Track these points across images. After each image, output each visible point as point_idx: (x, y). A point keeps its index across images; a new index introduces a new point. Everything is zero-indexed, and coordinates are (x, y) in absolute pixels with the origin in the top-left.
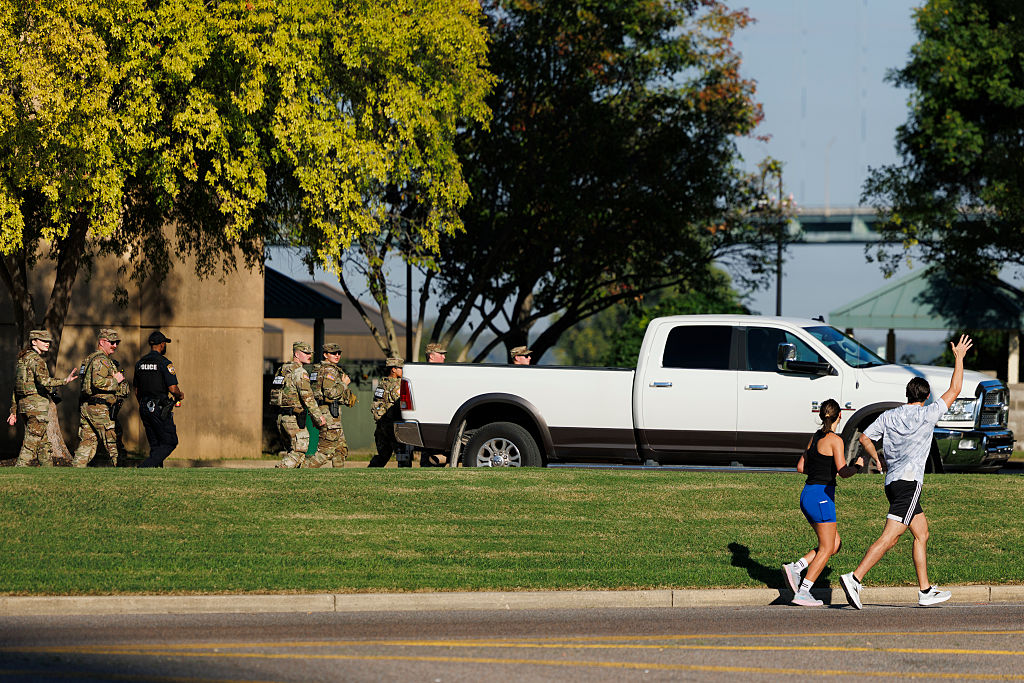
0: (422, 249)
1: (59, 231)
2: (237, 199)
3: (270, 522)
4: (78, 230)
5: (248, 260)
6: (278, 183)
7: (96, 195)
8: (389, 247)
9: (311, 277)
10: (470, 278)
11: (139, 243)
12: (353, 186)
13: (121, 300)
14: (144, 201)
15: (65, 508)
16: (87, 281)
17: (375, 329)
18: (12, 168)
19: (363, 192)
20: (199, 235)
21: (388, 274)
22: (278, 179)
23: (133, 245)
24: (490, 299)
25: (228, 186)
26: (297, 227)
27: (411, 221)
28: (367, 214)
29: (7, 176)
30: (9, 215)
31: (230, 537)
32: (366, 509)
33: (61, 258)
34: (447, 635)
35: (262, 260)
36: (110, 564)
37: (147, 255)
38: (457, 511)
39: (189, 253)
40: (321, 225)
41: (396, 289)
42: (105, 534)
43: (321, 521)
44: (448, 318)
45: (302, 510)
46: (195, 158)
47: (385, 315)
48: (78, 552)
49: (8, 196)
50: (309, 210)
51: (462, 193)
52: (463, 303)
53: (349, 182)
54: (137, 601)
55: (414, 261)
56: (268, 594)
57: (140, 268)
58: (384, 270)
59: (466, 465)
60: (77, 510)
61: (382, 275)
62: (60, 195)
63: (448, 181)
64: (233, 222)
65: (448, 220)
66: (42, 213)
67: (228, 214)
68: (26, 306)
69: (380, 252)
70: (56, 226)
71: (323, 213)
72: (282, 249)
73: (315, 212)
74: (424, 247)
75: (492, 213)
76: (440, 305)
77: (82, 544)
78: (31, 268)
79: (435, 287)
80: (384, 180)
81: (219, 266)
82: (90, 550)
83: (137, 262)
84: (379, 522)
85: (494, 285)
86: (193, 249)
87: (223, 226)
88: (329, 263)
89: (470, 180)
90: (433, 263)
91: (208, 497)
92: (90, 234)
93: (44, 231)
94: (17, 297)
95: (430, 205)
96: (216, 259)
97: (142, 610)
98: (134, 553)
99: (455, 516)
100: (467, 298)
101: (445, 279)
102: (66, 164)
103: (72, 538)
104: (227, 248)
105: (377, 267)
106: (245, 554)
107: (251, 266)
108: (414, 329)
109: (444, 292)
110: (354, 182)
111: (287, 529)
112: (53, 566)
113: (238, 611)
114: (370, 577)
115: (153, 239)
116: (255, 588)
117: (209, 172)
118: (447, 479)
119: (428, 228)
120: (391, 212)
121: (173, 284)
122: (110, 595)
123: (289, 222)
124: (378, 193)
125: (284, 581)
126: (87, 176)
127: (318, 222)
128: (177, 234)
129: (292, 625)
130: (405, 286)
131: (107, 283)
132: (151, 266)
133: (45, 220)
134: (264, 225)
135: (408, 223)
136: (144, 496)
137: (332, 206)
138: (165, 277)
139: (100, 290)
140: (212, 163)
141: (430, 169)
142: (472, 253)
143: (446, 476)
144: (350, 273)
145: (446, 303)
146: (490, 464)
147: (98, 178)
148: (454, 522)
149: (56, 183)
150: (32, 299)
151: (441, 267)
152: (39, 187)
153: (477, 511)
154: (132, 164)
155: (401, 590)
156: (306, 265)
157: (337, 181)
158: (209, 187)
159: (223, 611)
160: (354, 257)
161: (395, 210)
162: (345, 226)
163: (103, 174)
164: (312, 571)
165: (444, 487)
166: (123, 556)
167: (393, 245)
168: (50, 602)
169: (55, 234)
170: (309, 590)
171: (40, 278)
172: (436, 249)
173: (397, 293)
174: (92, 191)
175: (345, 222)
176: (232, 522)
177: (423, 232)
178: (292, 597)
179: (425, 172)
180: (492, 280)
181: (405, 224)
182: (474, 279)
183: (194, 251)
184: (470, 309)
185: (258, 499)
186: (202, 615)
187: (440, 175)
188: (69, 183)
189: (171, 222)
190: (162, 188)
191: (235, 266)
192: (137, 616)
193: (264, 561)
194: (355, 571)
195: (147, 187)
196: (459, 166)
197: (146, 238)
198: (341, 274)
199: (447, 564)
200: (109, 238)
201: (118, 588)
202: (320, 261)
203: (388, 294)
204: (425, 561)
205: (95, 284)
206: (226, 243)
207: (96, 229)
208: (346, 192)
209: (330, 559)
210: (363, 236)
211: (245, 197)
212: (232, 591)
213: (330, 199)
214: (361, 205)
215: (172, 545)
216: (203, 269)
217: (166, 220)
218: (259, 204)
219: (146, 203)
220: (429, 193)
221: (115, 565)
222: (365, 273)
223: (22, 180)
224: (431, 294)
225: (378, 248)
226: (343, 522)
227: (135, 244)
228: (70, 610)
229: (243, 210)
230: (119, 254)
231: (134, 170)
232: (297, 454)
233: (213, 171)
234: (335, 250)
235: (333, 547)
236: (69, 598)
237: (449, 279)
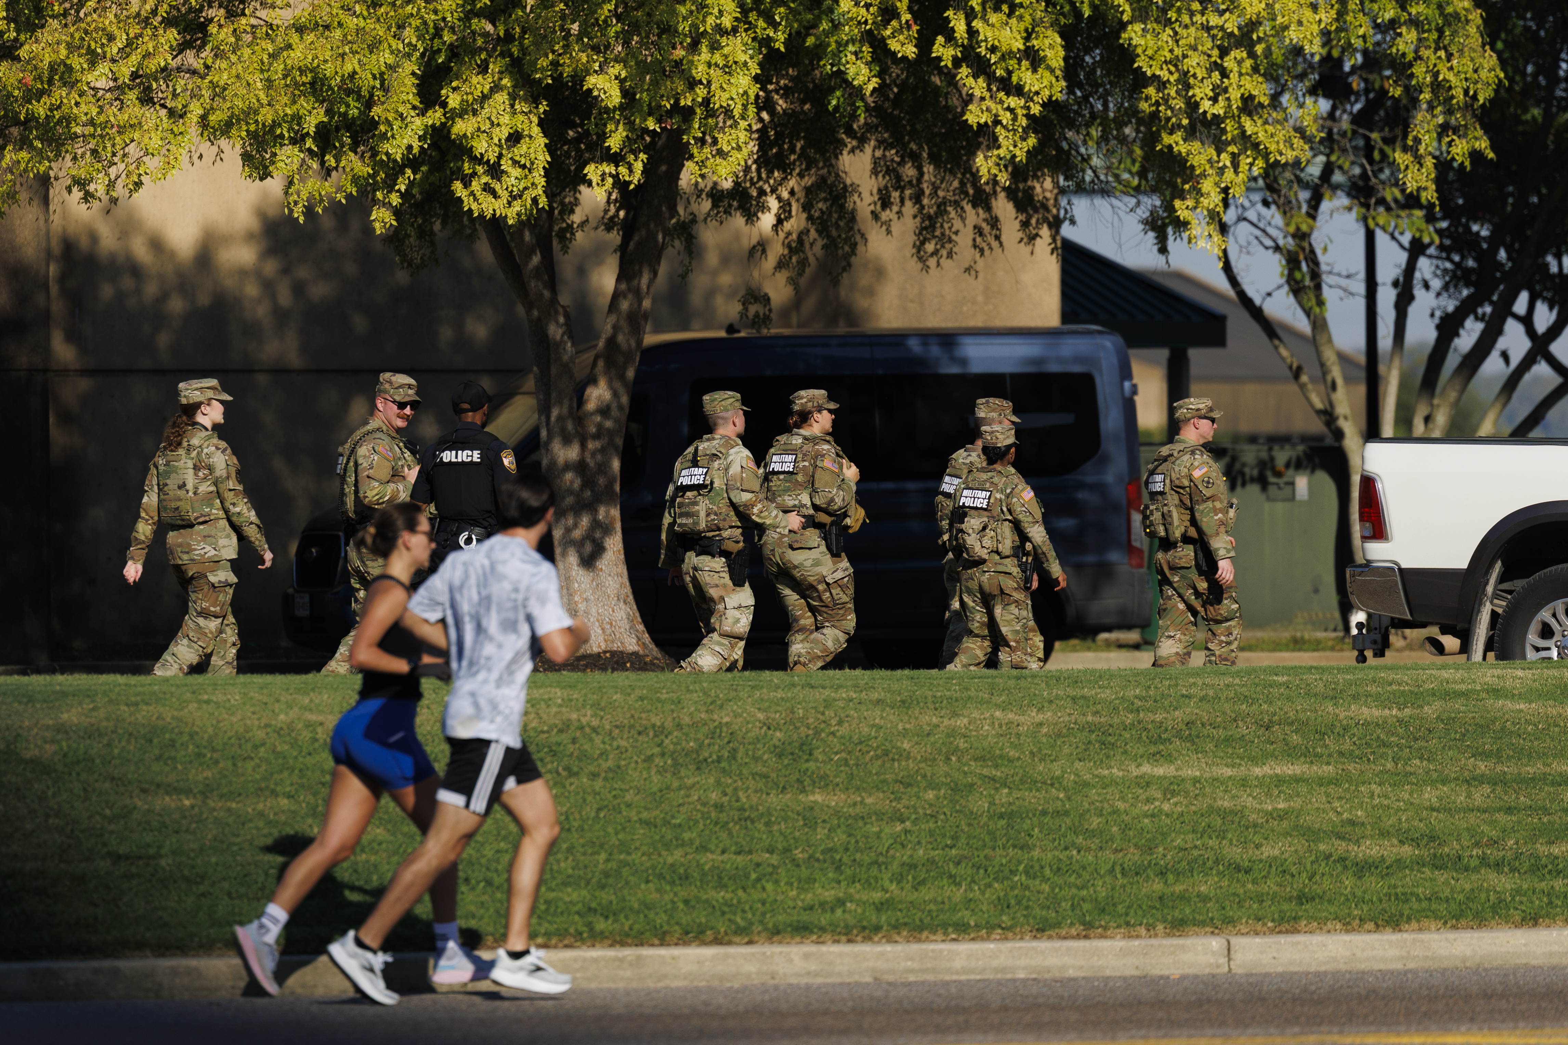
0: (1397, 193)
1: (623, 170)
2: (1001, 95)
3: (1086, 784)
4: (664, 168)
5: (1025, 224)
6: (1087, 59)
7: (701, 92)
8: (1327, 194)
9: (1162, 259)
10: (1502, 254)
11: (792, 193)
12: (1248, 63)
13: (757, 315)
14: (803, 102)
15: (649, 759)
16: (684, 276)
17: (1299, 369)
18: (522, 37)
19: (1269, 76)
20: (921, 174)
21: (1325, 249)
22: (1088, 51)
23: (779, 199)
24: (1544, 299)
25: (981, 68)
26: (1131, 152)
27: (1375, 136)
28: (1278, 122)
29: (511, 55)
30: (515, 138)
31: (1001, 816)
32: (1291, 753)
33: (628, 228)
34: (1472, 1020)
35: (1055, 224)
36: (747, 877)
37: (810, 218)
38: (1485, 755)
39: (899, 213)
40: (1182, 148)
41: (1344, 282)
42: (736, 815)
43: (1196, 781)
44: (1457, 342)
45: (1155, 757)
46: (910, 9)
47: (1321, 339)
48: (678, 854)
49: (513, 97)
50: (1155, 115)
51: (1484, 74)
52: (1488, 309)
53: (1239, 53)
54: (806, 956)
55: (1381, 221)
56: (1086, 937)
57: (796, 247)
58: (1317, 240)
59: (1501, 656)
60: (676, 764)
61: (1312, 252)
62: (626, 93)
63: (1453, 49)
64: (994, 143)
65: (1456, 131)
66: (587, 133)
67: (983, 127)
68: (555, 331)
69: (1309, 202)
70: (616, 159)
71: (1185, 122)
72: (1100, 202)
73: (1168, 119)
74: (1403, 191)
75: (1549, 116)
76: (1438, 314)
77: (687, 836)
78: (565, 249)
79: (1428, 276)
80: (1315, 49)
81: (964, 238)
82: (703, 848)
83: (789, 234)
84: (1322, 782)
85: (1554, 269)
86: (908, 204)
87: (972, 154)
88: (1199, 227)
89: (1500, 45)
90: (1423, 226)
91: (952, 733)
92: (688, 175)
93: (592, 171)
94: (536, 313)
95: (1414, 102)
96: (957, 224)
97: (817, 974)
98: (799, 854)
99: (1482, 767)
100: (1495, 298)
101: (1449, 259)
102: (635, 27)
103: (666, 823)
104: (982, 200)
105: (1301, 236)
106: (1036, 853)
107: (1032, 238)
108: (1382, 369)
109: (1446, 287)
110: (1252, 55)
111: (1122, 798)
112: (627, 883)
113: (1021, 975)
114: (1302, 898)
115: (821, 183)
116: (1058, 925)
117: (940, 39)
118: (1463, 687)
119: (1412, 148)
120: (1331, 116)
121: (865, 279)
122: (750, 942)
123: (1113, 142)
124: (1301, 77)
125: (1120, 909)
126: (679, 53)
127: (1176, 141)
128: (875, 172)
129: (1140, 1003)
130: (1362, 275)
131: (726, 279)
132: (820, 243)
133: (592, 147)
134: (1059, 149)
135: (1368, 139)
136: (817, 732)
137: (1206, 105)
138: (849, 265)
139: (710, 294)
140: (947, 20)
141: (1414, 23)
142: (1505, 203)
143: (1463, 681)
144: (1245, 249)
145: (1450, 309)
146: (1554, 654)
147: (705, 54)
148: (1480, 780)
149: (616, 69)
150: (567, 316)
151: (1439, 232)
152: (578, 78)
153: (1530, 756)
154: (775, 25)
155: (1370, 926)
156: (1151, 235)
157: (1216, 52)
158: (940, 71)
159: (991, 976)
160: (1251, 215)
161: (1338, 113)
162: (1232, 149)
163: (714, 47)
164: (1178, 888)
165: (1458, 705)
166: (774, 859)
167: (1335, 188)
168: (621, 960)
169: (616, 177)
170: (1173, 927)
171: (582, 272)
172: (1430, 195)
173: (1345, 290)
174: (692, 84)
175: (1233, 141)
176: (1005, 785)
177: (1400, 158)
178: (1136, 943)
179: (1404, 30)
180: (1550, 259)
181: (1361, 143)
182: (1509, 258)
183: (909, 208)
184: (1503, 322)
185: (1059, 735)
186: (946, 984)
187: (1435, 35)
188: (643, 67)
189: (860, 147)
190: (840, 75)
191: (998, 238)
192: (808, 987)
193: (1076, 867)
194: (1271, 886)
195: (808, 73)
196: (1476, 16)
197: (808, 181)
198: (1225, 252)
199: (1467, 869)
200: (727, 185)
201: (766, 929)
202: (1182, 225)
203: (1326, 292)
204: (1420, 863)
205: (700, 282)
206: (979, 190)
207: (702, 164)
208: (1234, 77)
209: (1217, 862)
210: (1272, 169)
211: (1018, 91)
212: (1008, 931)
213: (1201, 91)
214: (1266, 101)
215: (878, 836)
216: (930, 247)
217: (851, 143)
218: (1050, 105)
219: (807, 107)
220: (1412, 75)
221: (758, 880)
222: (1277, 248)
223: (543, 62)
224: (1419, 292)
225: (1304, 195)
226: (1244, 783)
227: (785, 195)
228: (665, 976)
229: (1015, 119)
230: (751, 217)
231: (781, 37)
232: (725, 641)
233: (950, 37)
234: (1213, 199)
235: (1221, 835)
236: (663, 952)
237: (1457, 258)
